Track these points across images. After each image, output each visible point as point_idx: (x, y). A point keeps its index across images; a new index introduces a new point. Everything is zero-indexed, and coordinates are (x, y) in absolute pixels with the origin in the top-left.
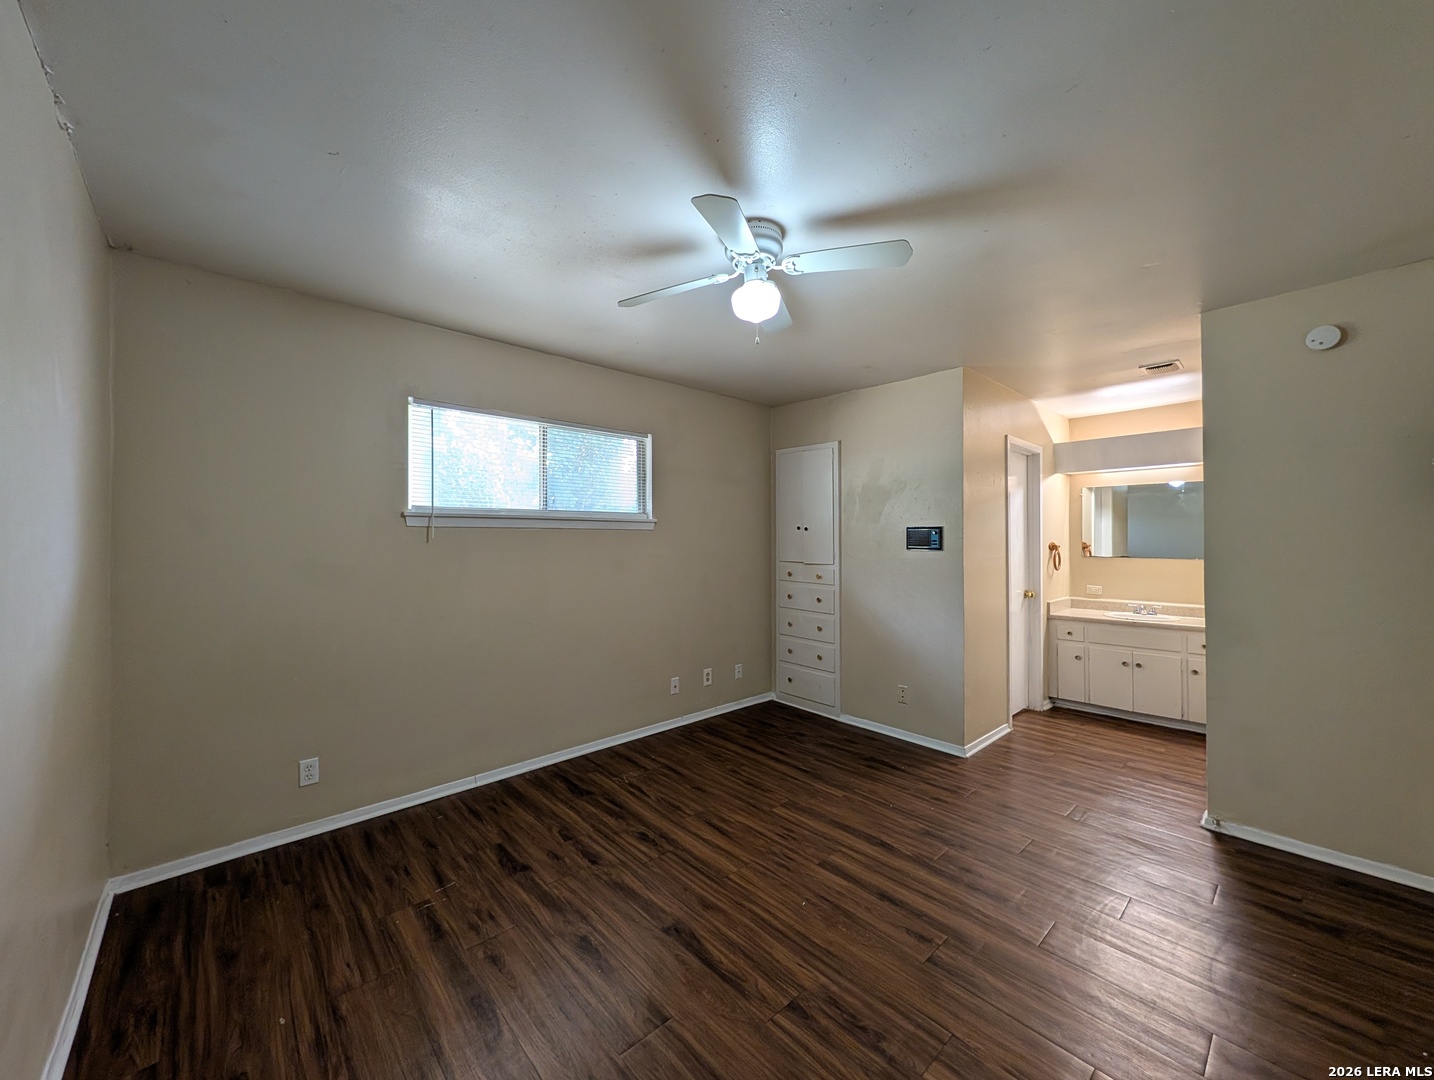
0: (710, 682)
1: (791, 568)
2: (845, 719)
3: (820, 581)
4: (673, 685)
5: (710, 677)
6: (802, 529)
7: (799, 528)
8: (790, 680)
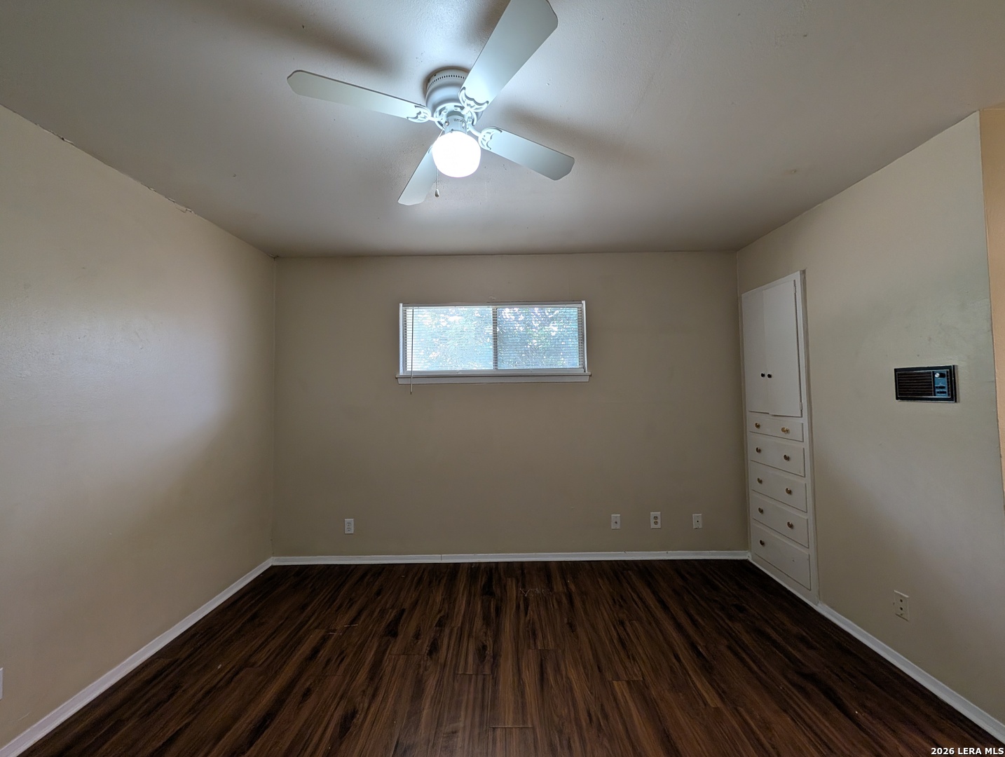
0: (659, 526)
1: (758, 419)
2: (823, 609)
3: (787, 436)
4: (614, 521)
5: (659, 521)
6: (766, 376)
7: (763, 375)
8: (762, 543)
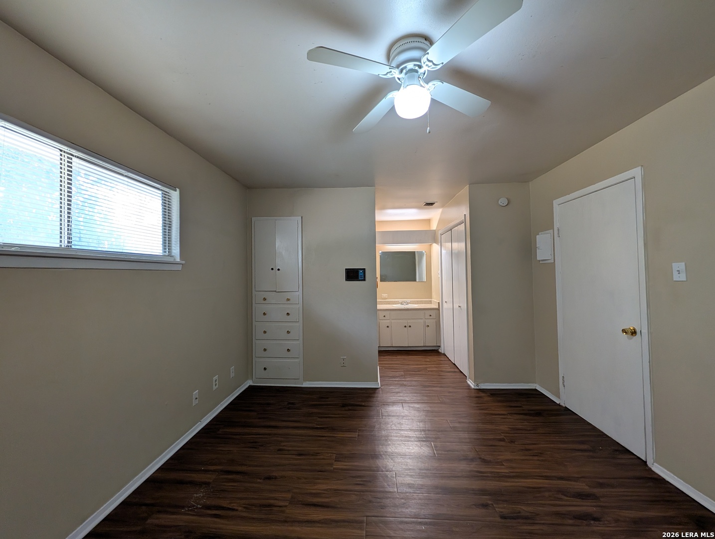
0: (217, 386)
1: (265, 295)
2: (307, 385)
3: (288, 302)
4: (194, 397)
5: (217, 382)
6: (275, 270)
8: (265, 369)
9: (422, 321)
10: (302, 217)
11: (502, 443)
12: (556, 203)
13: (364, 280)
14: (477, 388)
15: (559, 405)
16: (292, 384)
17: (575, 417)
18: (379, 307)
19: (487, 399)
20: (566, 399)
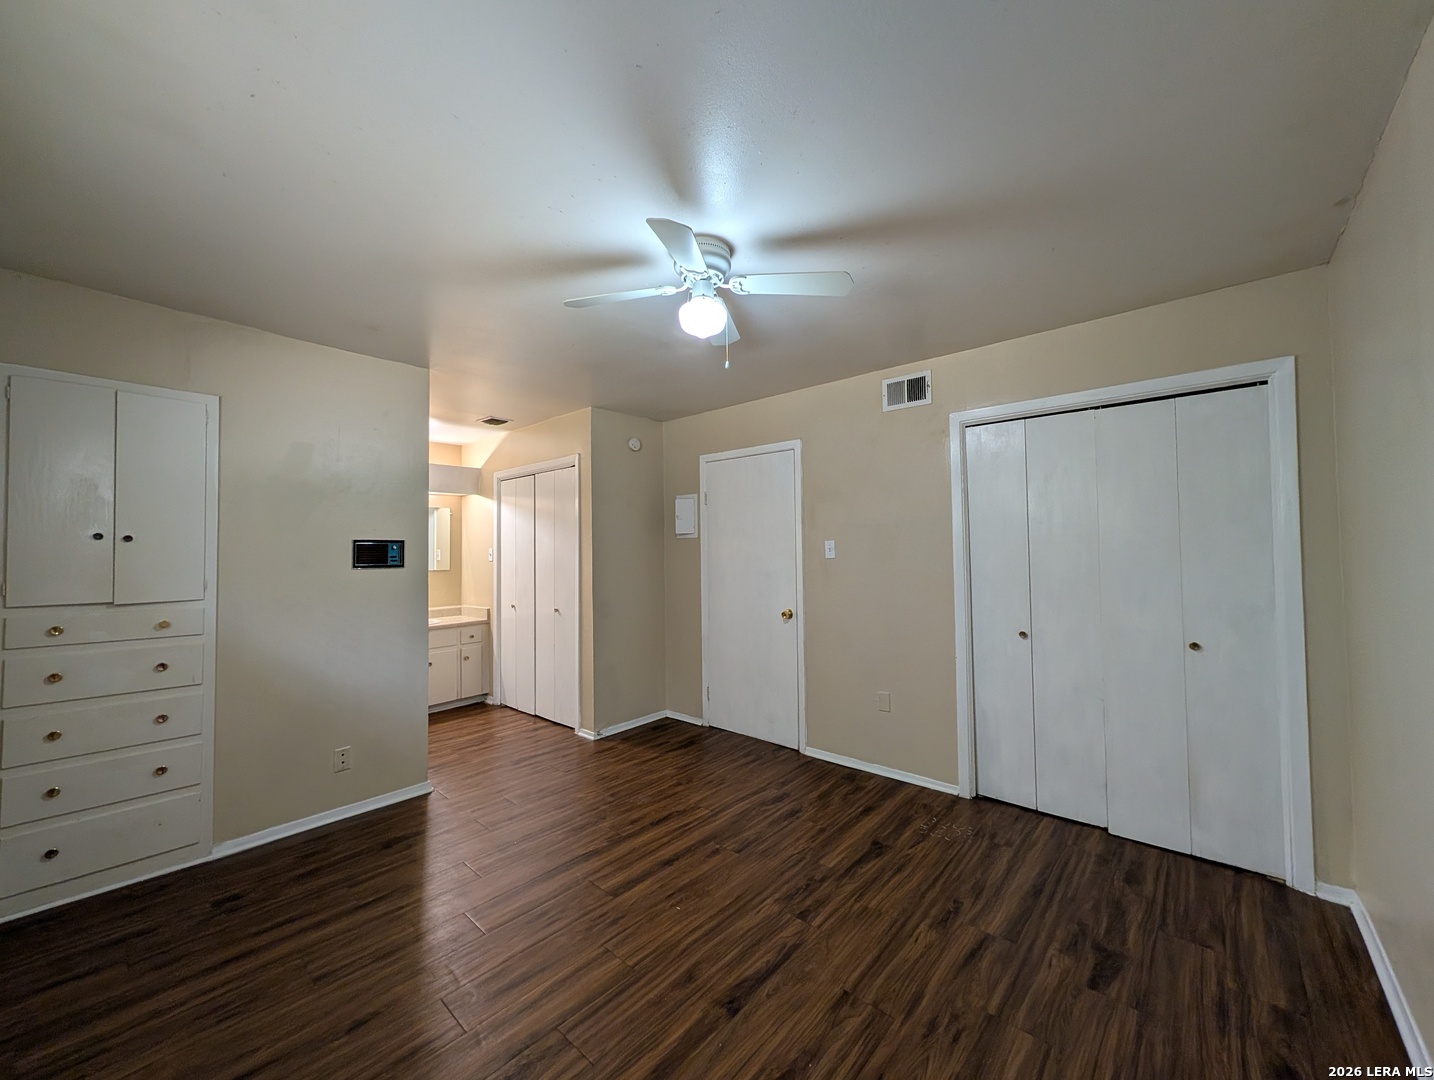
1: (61, 618)
2: (223, 851)
3: (164, 633)
6: (111, 538)
7: (100, 536)
8: (50, 855)
9: (455, 649)
10: (220, 398)
11: (681, 788)
12: (703, 459)
13: (403, 566)
14: (599, 737)
15: (702, 726)
16: (169, 866)
17: (724, 733)
18: (433, 622)
19: (621, 747)
20: (715, 715)
